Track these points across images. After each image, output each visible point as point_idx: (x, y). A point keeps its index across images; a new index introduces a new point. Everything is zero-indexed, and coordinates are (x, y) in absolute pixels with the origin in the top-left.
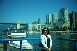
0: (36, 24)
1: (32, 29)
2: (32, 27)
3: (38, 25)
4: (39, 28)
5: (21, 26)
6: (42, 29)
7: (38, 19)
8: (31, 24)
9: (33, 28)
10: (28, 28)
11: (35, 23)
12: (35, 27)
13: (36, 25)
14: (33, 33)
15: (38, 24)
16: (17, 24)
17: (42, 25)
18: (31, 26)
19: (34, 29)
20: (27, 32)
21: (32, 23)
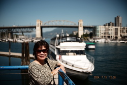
0: (111, 27)
1: (103, 35)
2: (103, 32)
3: (114, 27)
4: (116, 33)
5: (86, 31)
6: (121, 36)
7: (115, 18)
8: (102, 27)
9: (105, 33)
10: (97, 33)
11: (109, 25)
12: (110, 32)
13: (111, 29)
14: (105, 42)
15: (116, 26)
16: (78, 27)
17: (122, 28)
18: (101, 30)
19: (107, 35)
20: (96, 41)
21: (105, 25)
